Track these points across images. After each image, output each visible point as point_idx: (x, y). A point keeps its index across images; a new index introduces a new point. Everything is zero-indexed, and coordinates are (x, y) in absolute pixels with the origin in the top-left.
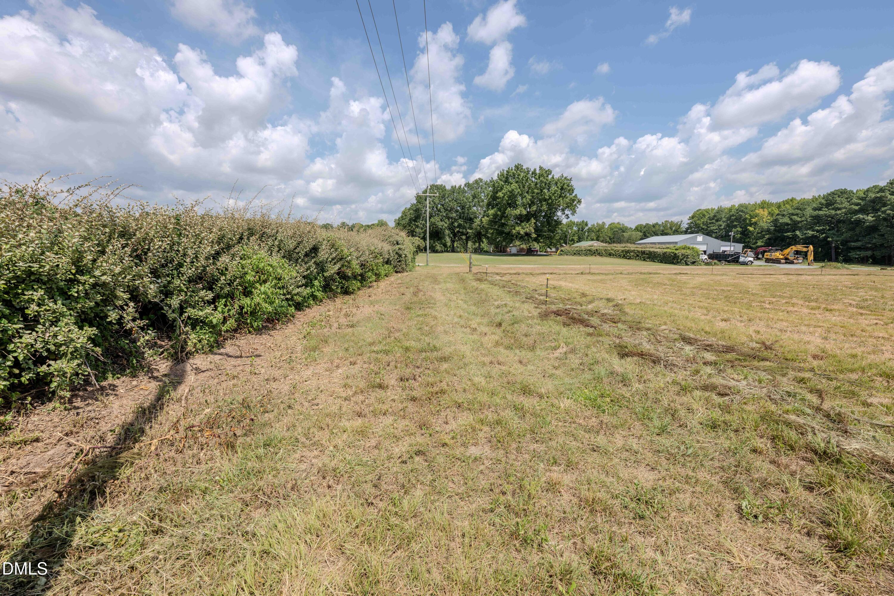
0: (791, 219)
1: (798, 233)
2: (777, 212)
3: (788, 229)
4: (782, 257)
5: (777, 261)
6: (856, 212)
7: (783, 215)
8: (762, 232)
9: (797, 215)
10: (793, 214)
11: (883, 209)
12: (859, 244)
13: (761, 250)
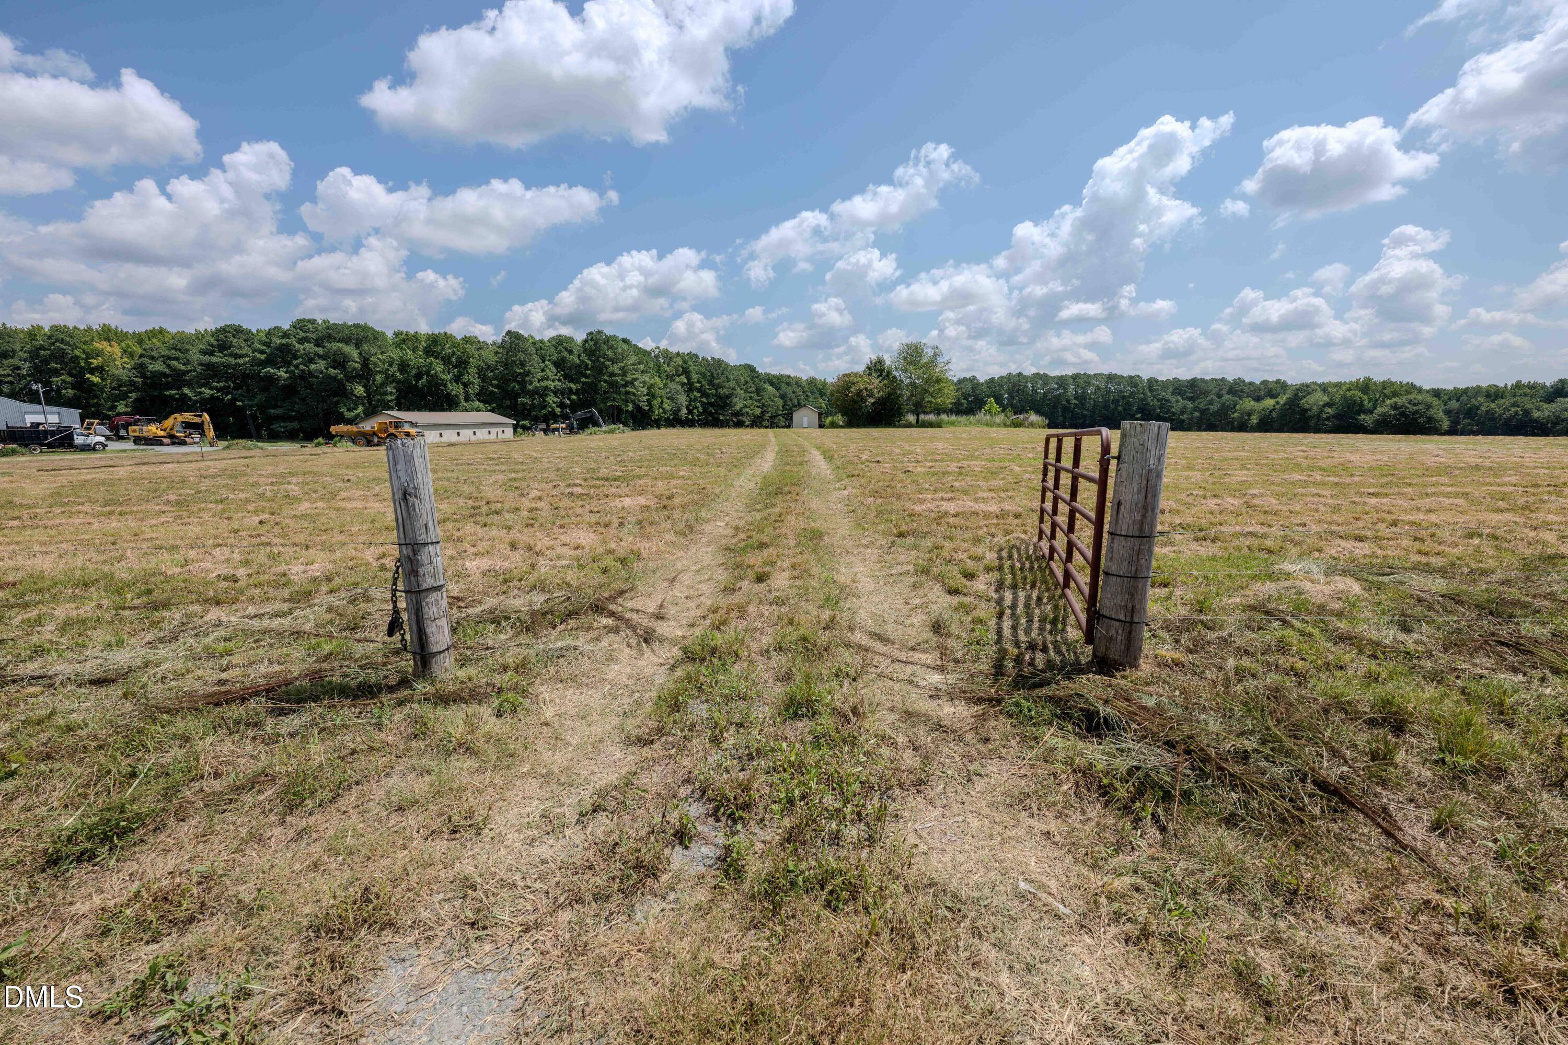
0: (169, 366)
1: (187, 391)
2: (138, 350)
3: (168, 383)
4: (162, 433)
5: (155, 441)
6: (263, 364)
7: (153, 358)
8: (120, 386)
9: (177, 359)
10: (170, 358)
11: (295, 362)
12: (279, 411)
13: (121, 421)
